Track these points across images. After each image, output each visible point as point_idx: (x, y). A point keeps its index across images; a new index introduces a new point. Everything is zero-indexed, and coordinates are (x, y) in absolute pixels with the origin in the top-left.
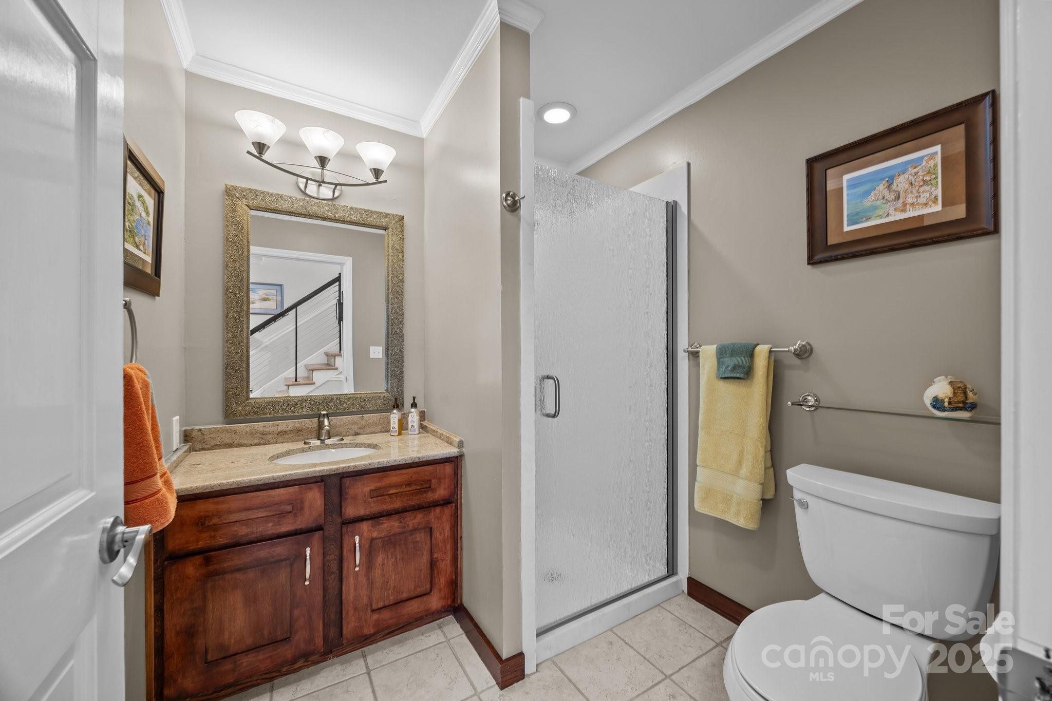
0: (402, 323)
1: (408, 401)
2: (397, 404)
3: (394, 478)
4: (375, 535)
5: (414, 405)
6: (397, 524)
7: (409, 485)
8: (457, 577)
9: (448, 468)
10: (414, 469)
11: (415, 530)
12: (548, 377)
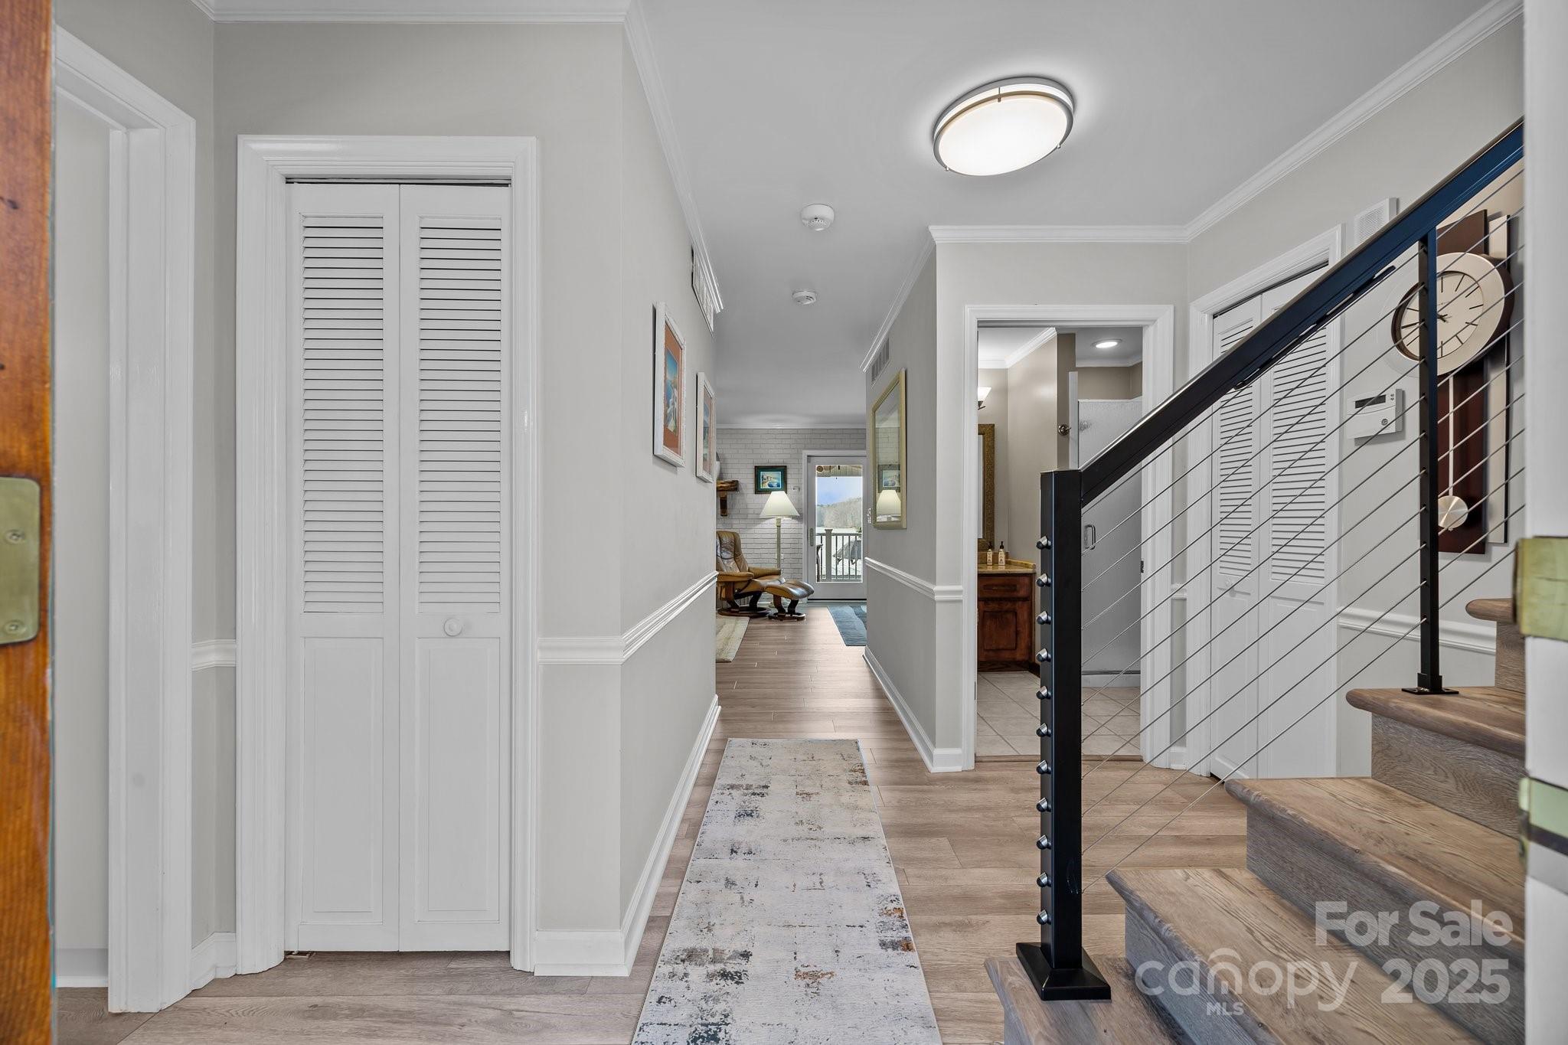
0: (993, 494)
1: (997, 544)
2: (992, 547)
3: (996, 581)
4: (986, 609)
5: (1002, 547)
6: (997, 606)
7: (1003, 586)
8: (1031, 644)
9: (1026, 580)
10: (1007, 578)
11: (1007, 612)
12: (1089, 526)
